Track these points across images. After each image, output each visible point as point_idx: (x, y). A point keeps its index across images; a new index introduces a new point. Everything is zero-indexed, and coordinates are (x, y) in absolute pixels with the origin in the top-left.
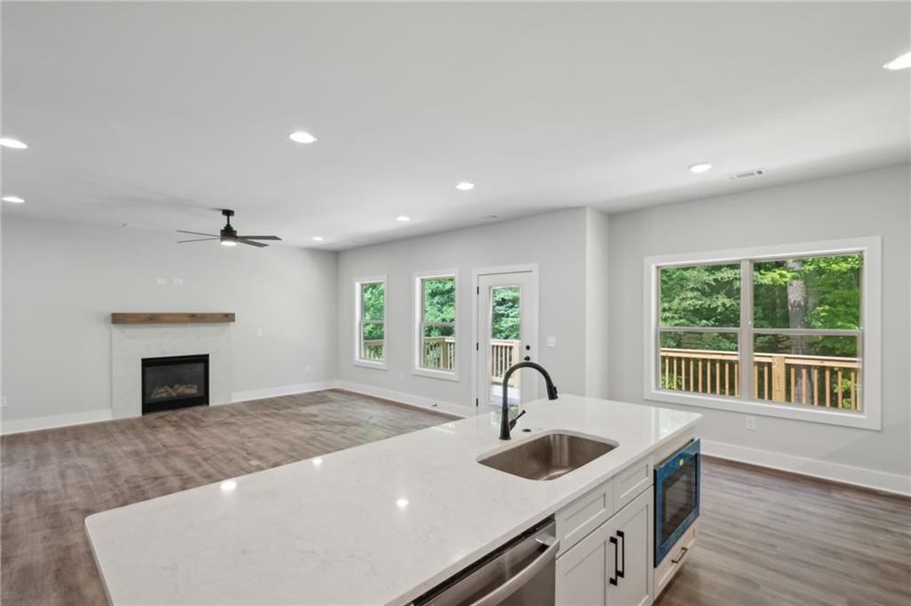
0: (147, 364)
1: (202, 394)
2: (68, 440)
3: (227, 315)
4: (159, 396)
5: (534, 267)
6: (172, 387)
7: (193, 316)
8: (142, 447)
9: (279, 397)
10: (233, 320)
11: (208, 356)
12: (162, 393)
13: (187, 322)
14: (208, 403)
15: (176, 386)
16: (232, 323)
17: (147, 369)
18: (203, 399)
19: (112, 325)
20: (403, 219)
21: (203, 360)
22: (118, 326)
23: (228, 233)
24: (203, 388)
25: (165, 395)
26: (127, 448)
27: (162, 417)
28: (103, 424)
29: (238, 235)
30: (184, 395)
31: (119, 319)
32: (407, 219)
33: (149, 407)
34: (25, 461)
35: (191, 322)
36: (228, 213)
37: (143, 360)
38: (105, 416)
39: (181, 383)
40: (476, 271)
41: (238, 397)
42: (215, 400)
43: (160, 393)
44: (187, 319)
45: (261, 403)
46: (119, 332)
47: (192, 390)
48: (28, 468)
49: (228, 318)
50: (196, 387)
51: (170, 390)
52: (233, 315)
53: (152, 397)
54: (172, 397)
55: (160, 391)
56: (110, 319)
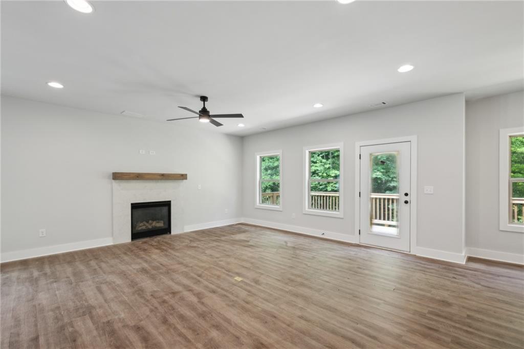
0: (135, 207)
1: (166, 226)
2: (91, 260)
3: (182, 175)
4: (140, 228)
5: (414, 138)
6: (148, 222)
7: (163, 175)
8: (145, 265)
9: (213, 229)
10: (186, 179)
11: (170, 201)
12: (142, 226)
13: (159, 179)
14: (170, 233)
15: (150, 222)
16: (185, 181)
17: (134, 210)
18: (168, 230)
19: (113, 181)
20: (318, 106)
21: (168, 204)
22: (117, 181)
23: (204, 113)
24: (167, 223)
25: (144, 227)
26: (137, 267)
27: (145, 242)
28: (108, 247)
29: (211, 114)
30: (156, 227)
31: (117, 176)
32: (321, 106)
33: (135, 236)
34: (67, 278)
35: (161, 179)
36: (204, 99)
37: (132, 204)
38: (108, 242)
39: (153, 220)
40: (358, 144)
41: (188, 229)
42: (175, 231)
43: (141, 226)
44: (159, 177)
45: (203, 232)
46: (116, 184)
47: (160, 224)
48: (71, 284)
49: (183, 177)
50: (162, 222)
51: (147, 224)
52: (186, 175)
53: (137, 229)
54: (149, 228)
55: (140, 225)
56: (112, 177)
